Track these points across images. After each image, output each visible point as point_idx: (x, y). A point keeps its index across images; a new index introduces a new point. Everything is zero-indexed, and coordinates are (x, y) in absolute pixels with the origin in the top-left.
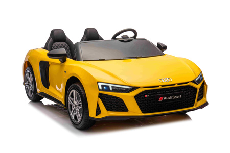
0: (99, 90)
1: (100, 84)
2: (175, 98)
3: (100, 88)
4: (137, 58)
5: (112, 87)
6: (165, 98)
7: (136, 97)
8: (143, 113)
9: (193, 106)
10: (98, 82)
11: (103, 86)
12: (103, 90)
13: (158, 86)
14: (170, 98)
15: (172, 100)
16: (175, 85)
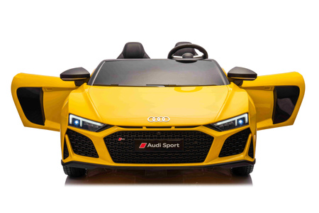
0: (69, 124)
1: (71, 117)
2: (166, 146)
3: (71, 122)
4: (166, 86)
5: (83, 122)
6: (150, 145)
7: (106, 139)
8: (115, 162)
9: (203, 161)
10: (70, 114)
11: (74, 120)
12: (73, 125)
13: (141, 127)
14: (159, 145)
15: (162, 148)
16: (170, 127)
